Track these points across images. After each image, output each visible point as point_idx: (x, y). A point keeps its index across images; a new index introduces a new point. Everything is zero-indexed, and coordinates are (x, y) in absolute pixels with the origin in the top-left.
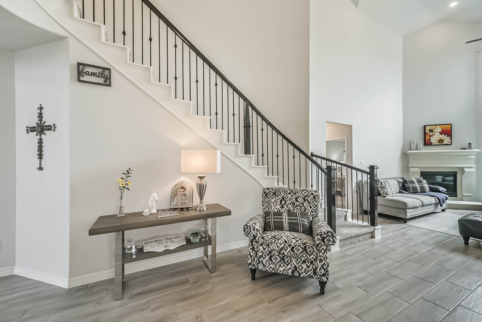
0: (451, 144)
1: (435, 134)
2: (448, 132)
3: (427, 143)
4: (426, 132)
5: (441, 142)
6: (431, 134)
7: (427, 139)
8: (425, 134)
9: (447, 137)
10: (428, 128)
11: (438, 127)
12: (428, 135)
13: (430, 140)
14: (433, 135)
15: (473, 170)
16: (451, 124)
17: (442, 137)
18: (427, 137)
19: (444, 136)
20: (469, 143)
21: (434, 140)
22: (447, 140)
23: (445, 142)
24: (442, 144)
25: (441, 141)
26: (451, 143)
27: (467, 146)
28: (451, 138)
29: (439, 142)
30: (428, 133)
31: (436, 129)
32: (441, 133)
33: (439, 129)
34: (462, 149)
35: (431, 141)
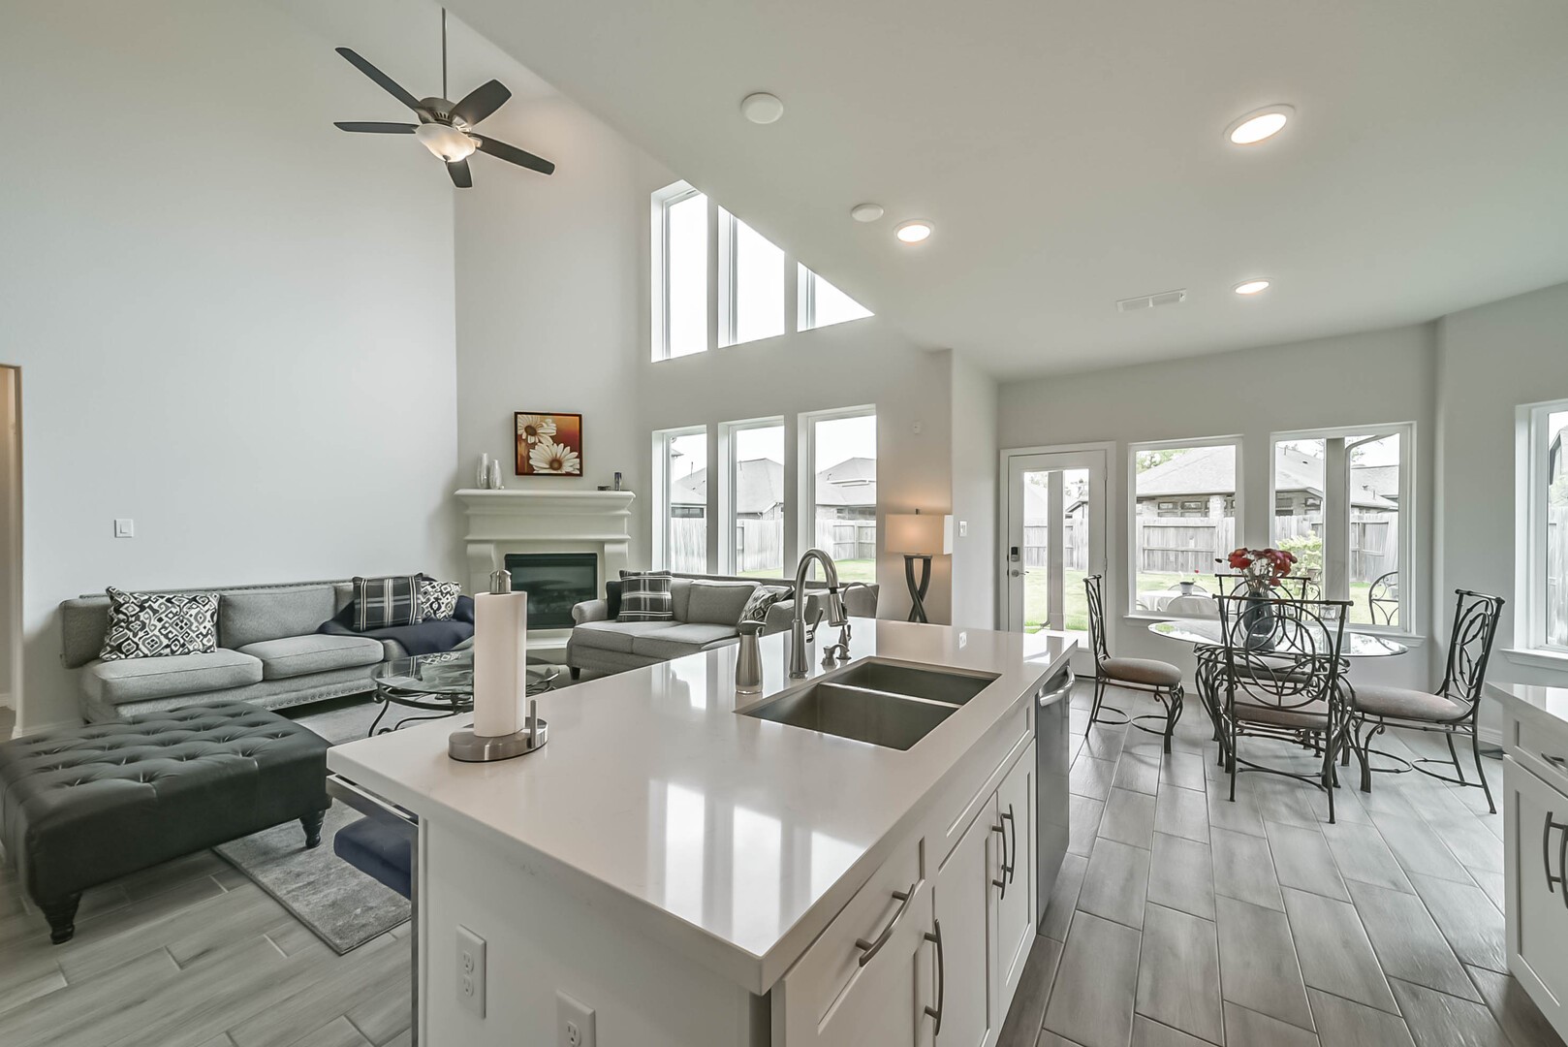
0: (581, 475)
1: (540, 442)
2: (572, 438)
3: (523, 469)
4: (519, 432)
5: (556, 465)
6: (531, 440)
7: (522, 456)
8: (517, 438)
9: (571, 451)
10: (523, 421)
11: (549, 419)
12: (523, 444)
13: (529, 458)
14: (535, 444)
15: (624, 548)
16: (580, 416)
17: (559, 450)
18: (522, 448)
19: (564, 448)
20: (616, 474)
21: (539, 458)
22: (570, 463)
23: (567, 468)
24: (559, 472)
25: (556, 463)
26: (581, 469)
27: (611, 482)
28: (580, 457)
29: (551, 467)
30: (524, 437)
31: (542, 426)
32: (556, 440)
33: (549, 428)
34: (602, 488)
35: (531, 462)
